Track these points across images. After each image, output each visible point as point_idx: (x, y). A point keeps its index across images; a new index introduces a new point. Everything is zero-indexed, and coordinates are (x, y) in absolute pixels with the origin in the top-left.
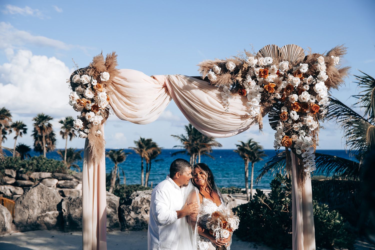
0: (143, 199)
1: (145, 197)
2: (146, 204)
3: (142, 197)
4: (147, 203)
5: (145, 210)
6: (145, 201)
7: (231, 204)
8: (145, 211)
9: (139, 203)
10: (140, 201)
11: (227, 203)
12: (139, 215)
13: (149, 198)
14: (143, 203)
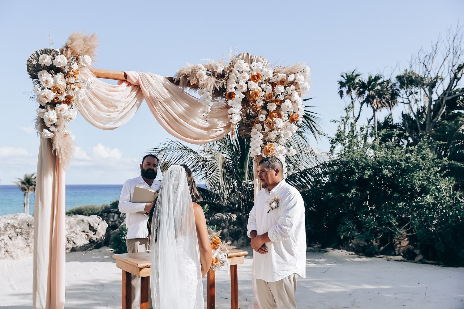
0: (7, 224)
1: (9, 222)
2: (10, 230)
3: (6, 222)
4: (12, 229)
5: (9, 236)
6: (10, 226)
7: (102, 225)
8: (9, 238)
9: (3, 229)
10: (4, 227)
11: (99, 224)
12: (2, 243)
13: (14, 223)
14: (7, 229)
